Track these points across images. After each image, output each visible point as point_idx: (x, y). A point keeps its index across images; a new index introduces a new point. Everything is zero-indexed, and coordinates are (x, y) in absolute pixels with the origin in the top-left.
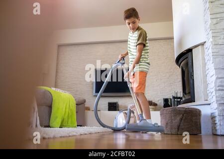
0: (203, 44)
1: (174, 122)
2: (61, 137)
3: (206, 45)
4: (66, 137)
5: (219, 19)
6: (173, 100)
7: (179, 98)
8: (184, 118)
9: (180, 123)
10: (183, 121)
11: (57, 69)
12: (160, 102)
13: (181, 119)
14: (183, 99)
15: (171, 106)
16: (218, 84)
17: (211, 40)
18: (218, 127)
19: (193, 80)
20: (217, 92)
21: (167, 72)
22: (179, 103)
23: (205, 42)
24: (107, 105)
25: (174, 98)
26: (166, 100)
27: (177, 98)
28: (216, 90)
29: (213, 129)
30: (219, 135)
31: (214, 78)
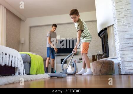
0: (112, 25)
1: (98, 68)
2: (39, 79)
3: (114, 26)
4: (42, 79)
5: (120, 12)
6: (97, 56)
7: (101, 55)
8: (103, 66)
9: (101, 69)
10: (102, 68)
11: (30, 41)
12: (90, 57)
13: (101, 67)
14: (103, 56)
15: (97, 60)
16: (121, 47)
17: (117, 23)
18: (122, 70)
19: (108, 45)
20: (121, 51)
21: (94, 40)
22: (101, 58)
23: (114, 24)
24: (60, 60)
25: (98, 55)
26: (94, 56)
27: (100, 55)
28: (120, 51)
29: (119, 72)
30: (122, 74)
31: (119, 44)
